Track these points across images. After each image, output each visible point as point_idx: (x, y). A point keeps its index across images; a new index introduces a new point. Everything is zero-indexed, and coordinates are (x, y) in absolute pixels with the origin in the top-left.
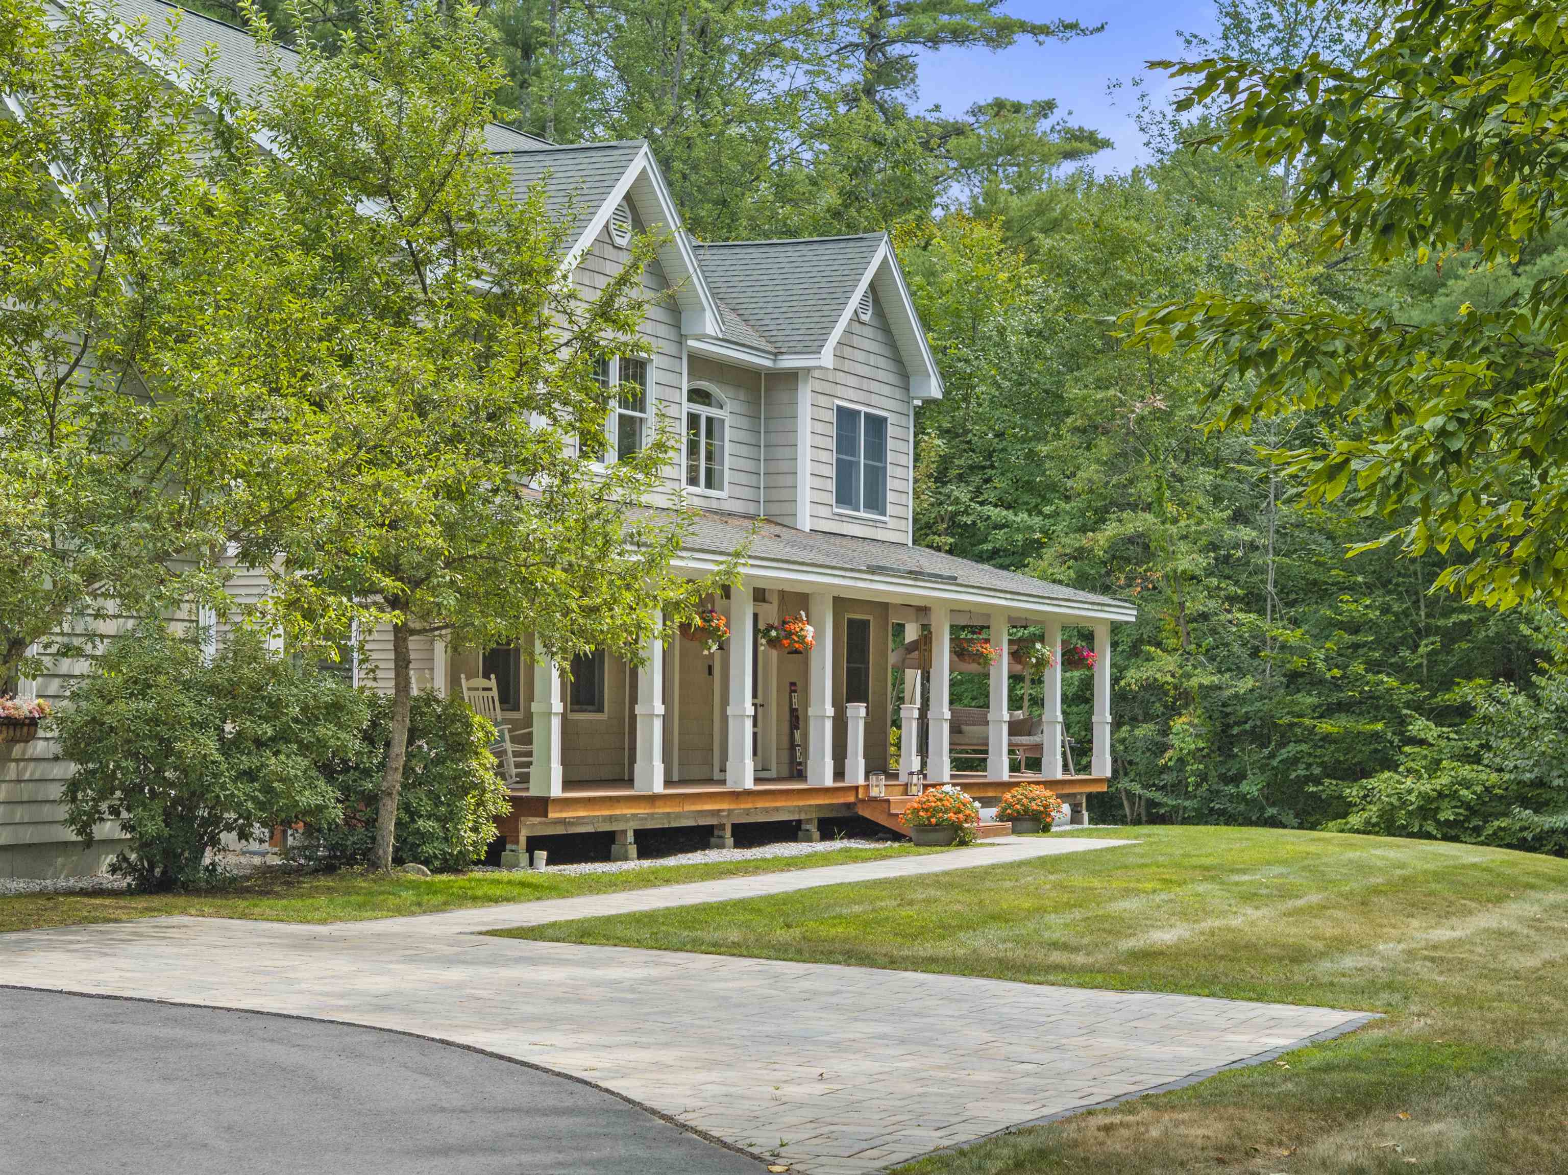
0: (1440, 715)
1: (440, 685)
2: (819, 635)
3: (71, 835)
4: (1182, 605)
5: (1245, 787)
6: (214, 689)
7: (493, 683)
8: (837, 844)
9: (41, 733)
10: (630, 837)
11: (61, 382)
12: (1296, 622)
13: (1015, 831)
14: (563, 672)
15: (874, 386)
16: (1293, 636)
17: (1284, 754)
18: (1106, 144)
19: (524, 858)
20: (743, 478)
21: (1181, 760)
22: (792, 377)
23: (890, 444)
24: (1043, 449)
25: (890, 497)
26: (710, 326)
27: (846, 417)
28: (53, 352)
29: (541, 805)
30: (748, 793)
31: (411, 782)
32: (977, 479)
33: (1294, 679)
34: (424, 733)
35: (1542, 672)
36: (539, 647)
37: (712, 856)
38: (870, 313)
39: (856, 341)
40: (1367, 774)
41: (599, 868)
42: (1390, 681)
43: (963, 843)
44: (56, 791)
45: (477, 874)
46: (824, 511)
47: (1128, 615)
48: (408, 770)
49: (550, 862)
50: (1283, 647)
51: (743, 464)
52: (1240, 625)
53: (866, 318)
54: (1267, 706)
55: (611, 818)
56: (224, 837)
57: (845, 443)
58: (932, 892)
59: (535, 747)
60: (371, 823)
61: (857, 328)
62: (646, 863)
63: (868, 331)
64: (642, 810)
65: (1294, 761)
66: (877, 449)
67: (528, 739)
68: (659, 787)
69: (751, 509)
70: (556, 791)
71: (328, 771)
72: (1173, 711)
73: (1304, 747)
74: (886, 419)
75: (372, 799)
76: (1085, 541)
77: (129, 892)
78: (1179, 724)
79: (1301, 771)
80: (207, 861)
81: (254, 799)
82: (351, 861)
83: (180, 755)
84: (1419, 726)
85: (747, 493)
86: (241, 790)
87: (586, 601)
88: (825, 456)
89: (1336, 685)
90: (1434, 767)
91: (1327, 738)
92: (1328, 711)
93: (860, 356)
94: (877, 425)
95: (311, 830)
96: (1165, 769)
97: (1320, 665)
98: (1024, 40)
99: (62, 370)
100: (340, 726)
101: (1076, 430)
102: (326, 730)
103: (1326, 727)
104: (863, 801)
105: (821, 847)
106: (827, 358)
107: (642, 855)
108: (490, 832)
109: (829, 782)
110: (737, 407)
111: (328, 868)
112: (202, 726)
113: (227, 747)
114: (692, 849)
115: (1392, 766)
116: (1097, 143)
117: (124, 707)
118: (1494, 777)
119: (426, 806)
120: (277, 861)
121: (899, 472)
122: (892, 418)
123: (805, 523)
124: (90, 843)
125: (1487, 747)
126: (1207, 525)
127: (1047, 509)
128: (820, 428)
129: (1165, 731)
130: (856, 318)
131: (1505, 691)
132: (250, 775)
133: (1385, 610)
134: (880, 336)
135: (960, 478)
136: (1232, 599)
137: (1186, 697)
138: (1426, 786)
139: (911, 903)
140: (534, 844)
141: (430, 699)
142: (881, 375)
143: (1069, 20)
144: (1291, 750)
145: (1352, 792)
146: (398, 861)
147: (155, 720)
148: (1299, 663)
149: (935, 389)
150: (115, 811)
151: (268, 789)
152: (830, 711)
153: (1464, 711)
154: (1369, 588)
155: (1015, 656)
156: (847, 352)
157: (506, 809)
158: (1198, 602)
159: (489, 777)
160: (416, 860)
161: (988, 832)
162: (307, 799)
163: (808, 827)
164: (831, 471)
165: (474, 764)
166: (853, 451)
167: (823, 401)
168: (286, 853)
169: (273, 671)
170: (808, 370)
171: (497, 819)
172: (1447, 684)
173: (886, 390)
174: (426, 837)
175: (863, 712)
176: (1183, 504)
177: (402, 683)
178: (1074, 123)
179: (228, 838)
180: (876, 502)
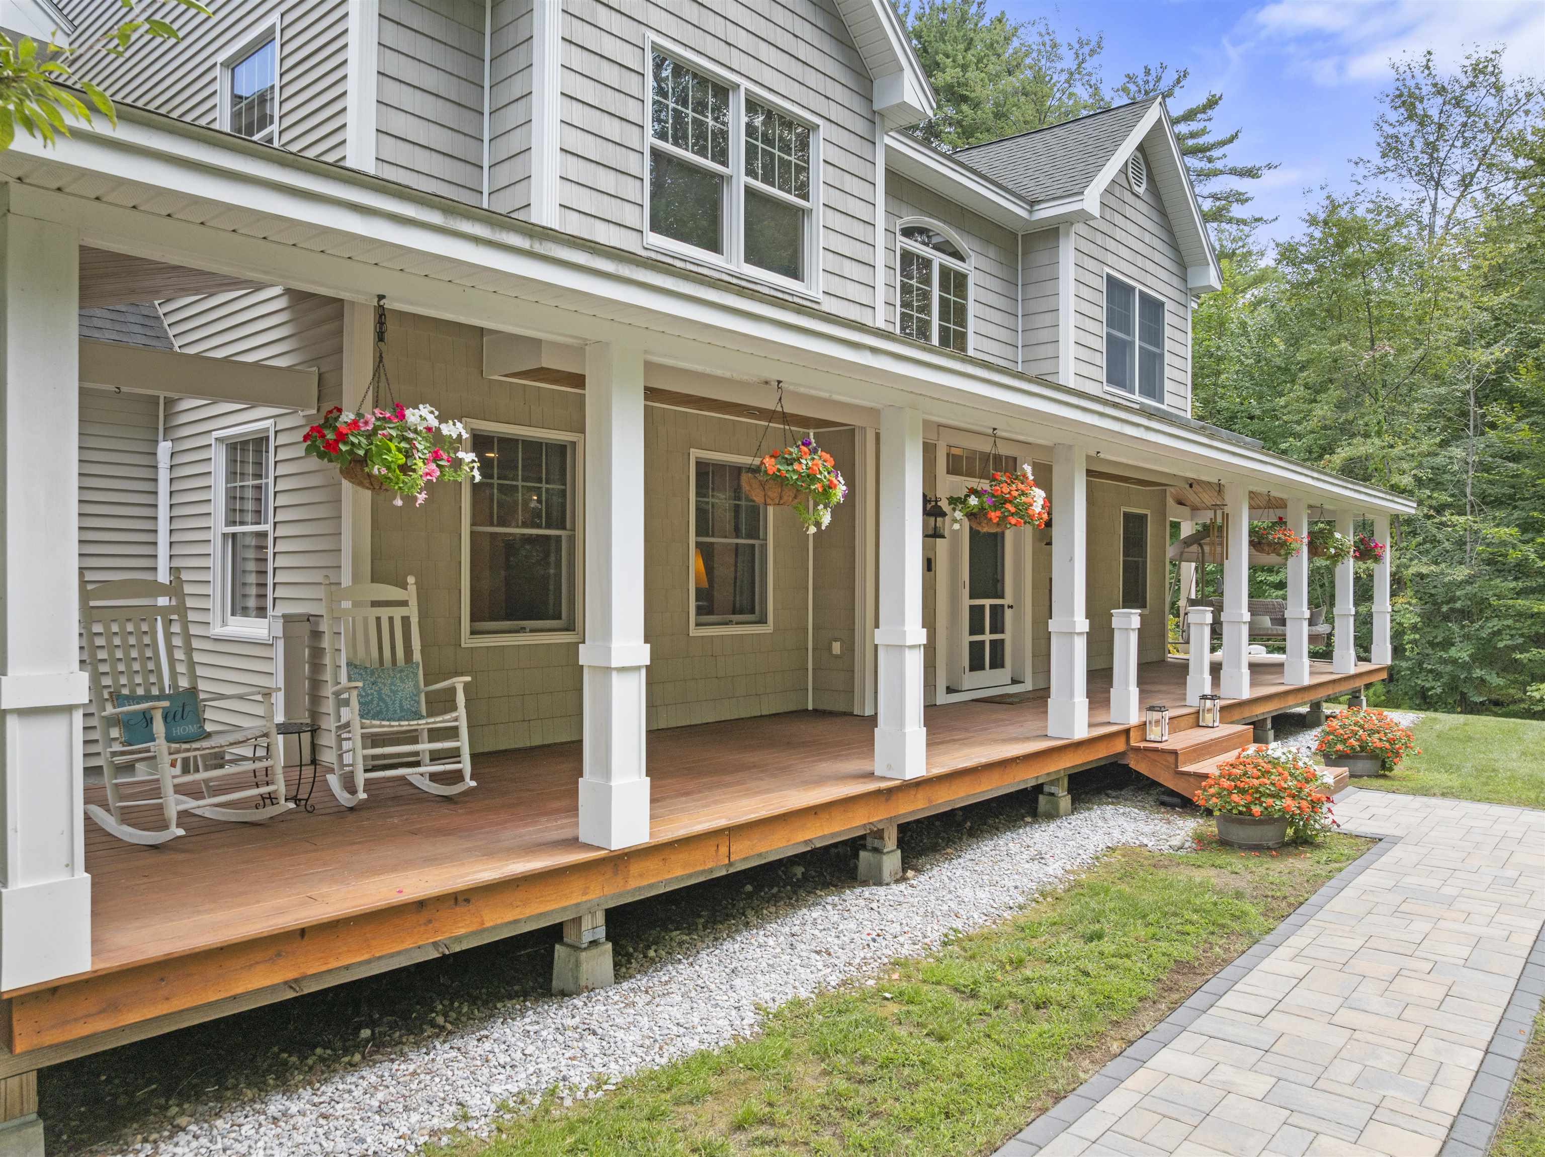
5: (1453, 652)
15: (1149, 265)
16: (1503, 533)
23: (1168, 331)
25: (1168, 385)
27: (1118, 289)
38: (1144, 186)
39: (1129, 212)
47: (1410, 507)
50: (1492, 542)
51: (995, 331)
53: (1139, 191)
54: (1473, 590)
57: (1117, 317)
63: (1142, 206)
65: (1499, 634)
66: (1152, 332)
73: (1510, 622)
74: (1163, 304)
79: (1507, 642)
88: (1093, 327)
94: (1153, 307)
97: (1532, 557)
104: (1137, 750)
106: (1091, 201)
110: (985, 264)
121: (1177, 362)
122: (1169, 305)
128: (1088, 295)
134: (1155, 216)
142: (1159, 257)
163: (1053, 789)
164: (1101, 345)
166: (1127, 328)
167: (1089, 264)
173: (1164, 274)
175: (1135, 622)
180: (1152, 388)
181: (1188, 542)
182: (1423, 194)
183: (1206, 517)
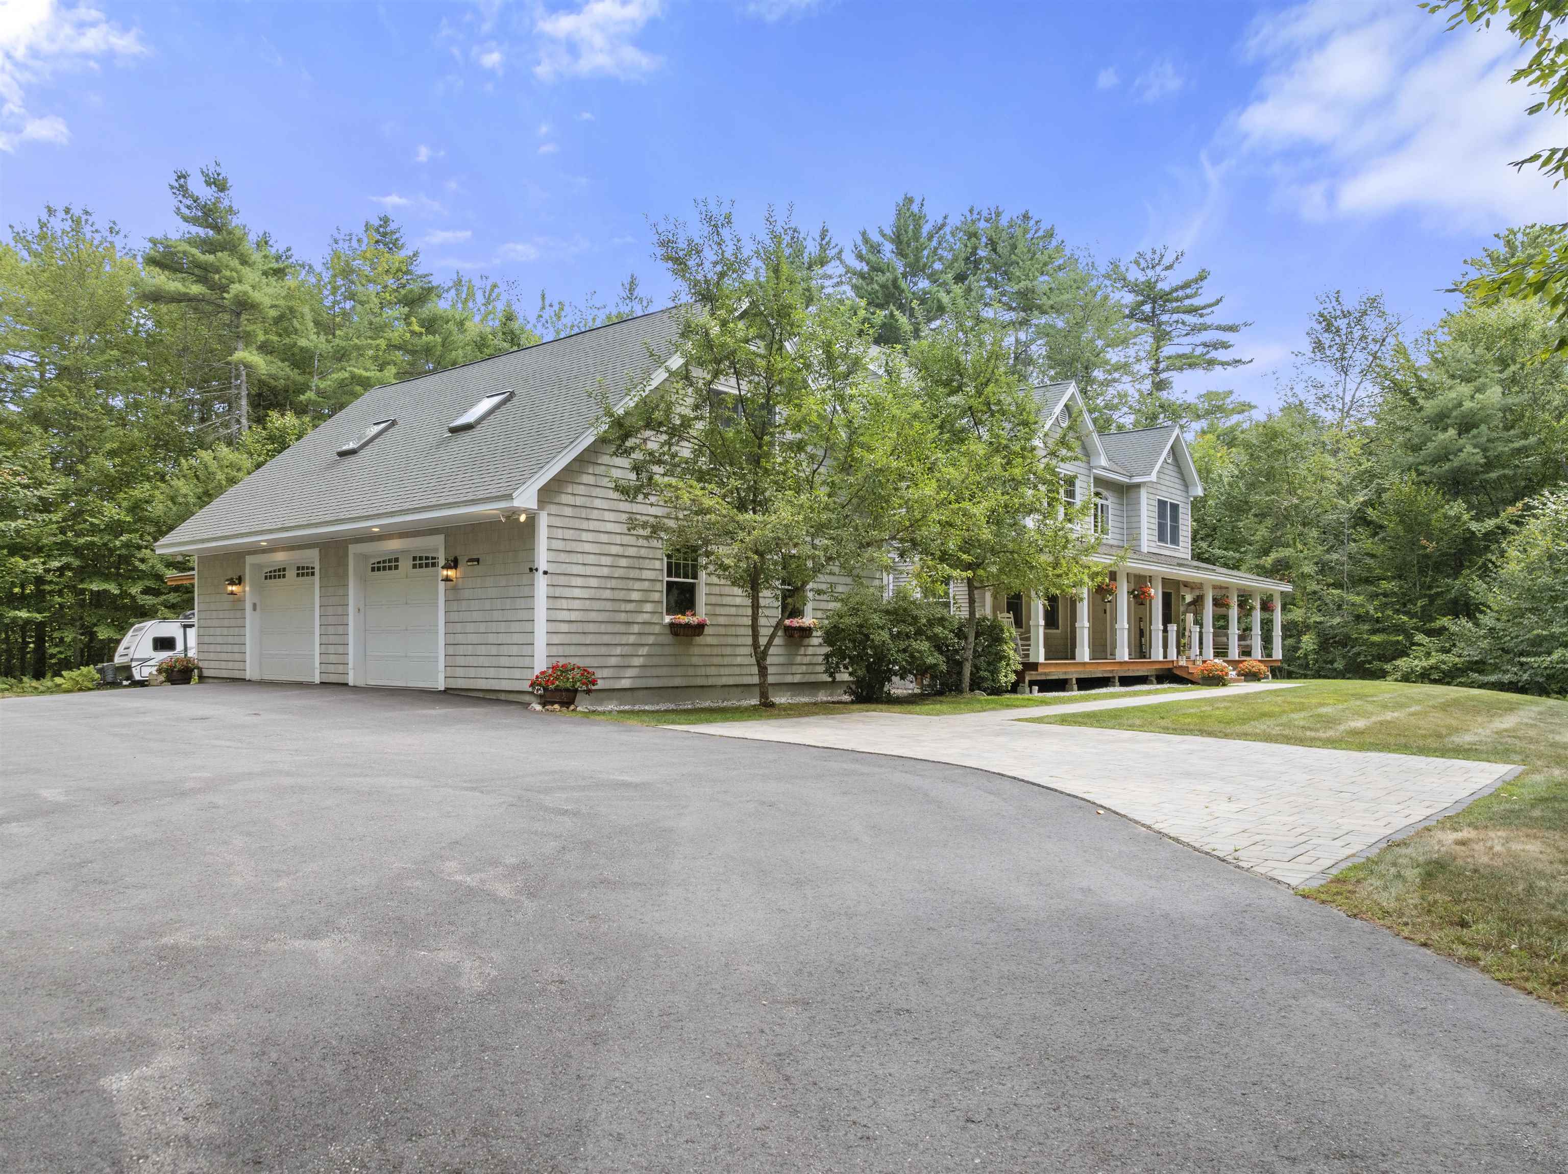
0: (1429, 633)
1: (988, 612)
2: (1156, 592)
3: (826, 678)
4: (1305, 588)
5: (1336, 665)
6: (887, 612)
7: (1011, 615)
8: (1166, 686)
9: (814, 634)
10: (1074, 681)
11: (815, 471)
12: (1358, 594)
13: (1245, 681)
14: (1044, 605)
15: (1173, 491)
16: (1358, 599)
17: (1355, 650)
18: (1255, 407)
19: (1028, 690)
20: (1117, 530)
21: (1306, 655)
22: (1138, 486)
23: (1181, 516)
24: (1241, 524)
25: (1181, 538)
26: (1103, 462)
27: (1162, 504)
28: (812, 457)
29: (1034, 666)
30: (1126, 662)
31: (976, 655)
32: (1210, 539)
33: (1358, 618)
34: (983, 634)
35: (1482, 612)
36: (1033, 593)
37: (1110, 690)
38: (1171, 459)
39: (1166, 471)
40: (1394, 658)
41: (1061, 694)
42: (1405, 618)
43: (1224, 685)
44: (820, 659)
45: (1008, 696)
46: (1153, 544)
47: (1288, 588)
48: (975, 651)
49: (1039, 691)
50: (1353, 605)
51: (1117, 524)
52: (1333, 595)
53: (1169, 461)
54: (1345, 630)
55: (1065, 673)
56: (894, 678)
57: (1162, 515)
58: (1227, 704)
59: (1032, 642)
60: (960, 673)
61: (1166, 466)
62: (1082, 692)
63: (1171, 467)
64: (1080, 669)
65: (1359, 654)
66: (1175, 518)
67: (1028, 639)
68: (1087, 659)
69: (1121, 544)
70: (1042, 659)
71: (938, 648)
72: (1300, 634)
73: (1364, 648)
74: (1179, 505)
75: (960, 664)
76: (1262, 562)
77: (852, 702)
78: (1305, 638)
79: (1362, 658)
80: (885, 689)
81: (907, 661)
82: (950, 690)
83: (873, 640)
84: (1419, 637)
85: (1119, 537)
86: (900, 657)
87: (1056, 572)
88: (1153, 520)
89: (1378, 621)
90: (1428, 655)
91: (1373, 644)
92: (1374, 632)
93: (1167, 478)
94: (1175, 507)
95: (933, 678)
96: (1299, 658)
97: (1372, 612)
98: (1218, 368)
99: (815, 466)
100: (944, 628)
101: (1256, 516)
102: (938, 630)
103: (1376, 638)
104: (1176, 667)
105: (1159, 686)
106: (1153, 477)
107: (1080, 689)
108: (1013, 677)
109: (1161, 658)
110: (1115, 500)
111: (941, 693)
112: (882, 628)
113: (894, 637)
114: (1102, 687)
115: (1408, 655)
116: (1251, 407)
117: (848, 620)
118: (1457, 659)
119: (984, 665)
120: (918, 691)
121: (1185, 528)
122: (1181, 505)
123: (1145, 549)
124: (834, 681)
125: (1454, 645)
126: (1317, 553)
127: (1243, 549)
128: (1151, 508)
129: (1299, 641)
130: (1165, 461)
131: (1463, 621)
132: (904, 651)
133: (1401, 587)
134: (1176, 469)
135: (1202, 539)
136: (1329, 585)
137: (1308, 627)
138: (1425, 664)
139: (1218, 708)
140: (1032, 683)
141: (984, 619)
142: (1177, 486)
143: (1237, 358)
144: (1356, 650)
145: (1388, 667)
146: (972, 690)
147: (861, 626)
148: (1362, 611)
149: (1200, 492)
150: (846, 668)
151: (912, 656)
152: (1161, 627)
153: (1442, 630)
154: (1394, 578)
155: (1240, 606)
156: (1162, 476)
157: (1020, 667)
158: (1313, 586)
159: (1012, 653)
160: (979, 689)
161: (1235, 681)
162: (930, 660)
163: (1152, 678)
164: (1156, 527)
165: (1005, 647)
166: (1165, 519)
167: (1151, 496)
168: (922, 687)
169: (914, 603)
170: (1145, 483)
171: (1015, 672)
172: (1433, 620)
173: (1179, 492)
174: (983, 679)
175: (1175, 628)
176: (1305, 544)
177: (972, 612)
178: (1242, 399)
179: (895, 679)
180: (1175, 540)
181: (1190, 604)
182: (1338, 379)
183: (1197, 593)
